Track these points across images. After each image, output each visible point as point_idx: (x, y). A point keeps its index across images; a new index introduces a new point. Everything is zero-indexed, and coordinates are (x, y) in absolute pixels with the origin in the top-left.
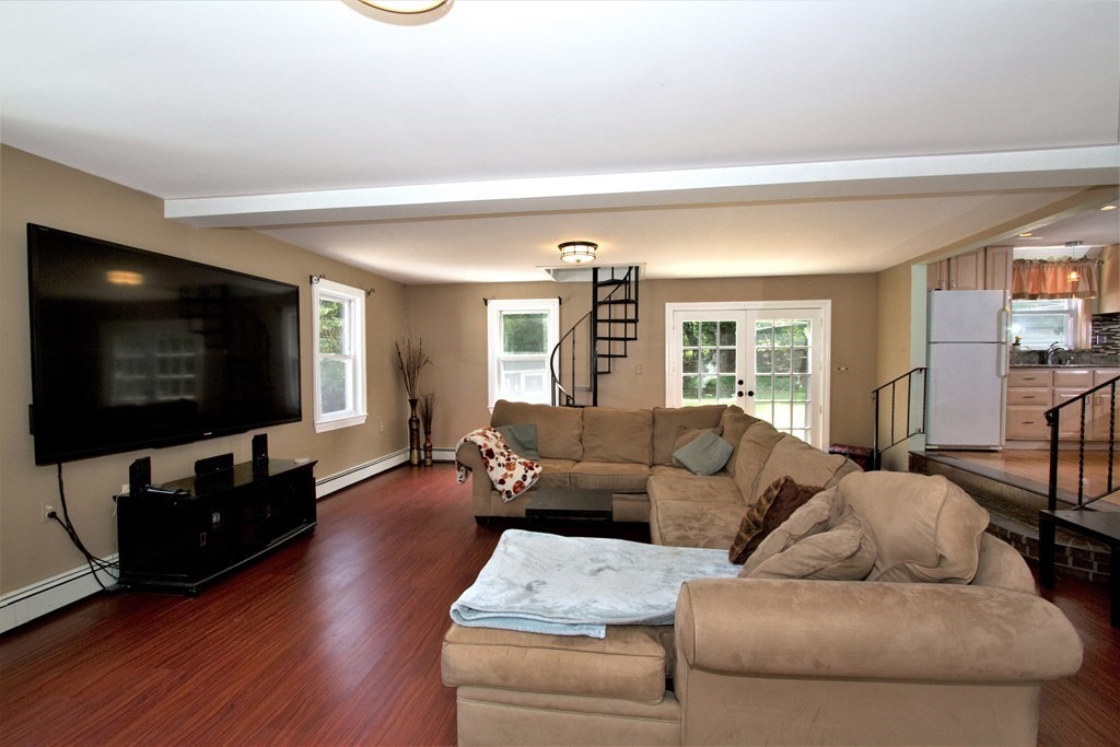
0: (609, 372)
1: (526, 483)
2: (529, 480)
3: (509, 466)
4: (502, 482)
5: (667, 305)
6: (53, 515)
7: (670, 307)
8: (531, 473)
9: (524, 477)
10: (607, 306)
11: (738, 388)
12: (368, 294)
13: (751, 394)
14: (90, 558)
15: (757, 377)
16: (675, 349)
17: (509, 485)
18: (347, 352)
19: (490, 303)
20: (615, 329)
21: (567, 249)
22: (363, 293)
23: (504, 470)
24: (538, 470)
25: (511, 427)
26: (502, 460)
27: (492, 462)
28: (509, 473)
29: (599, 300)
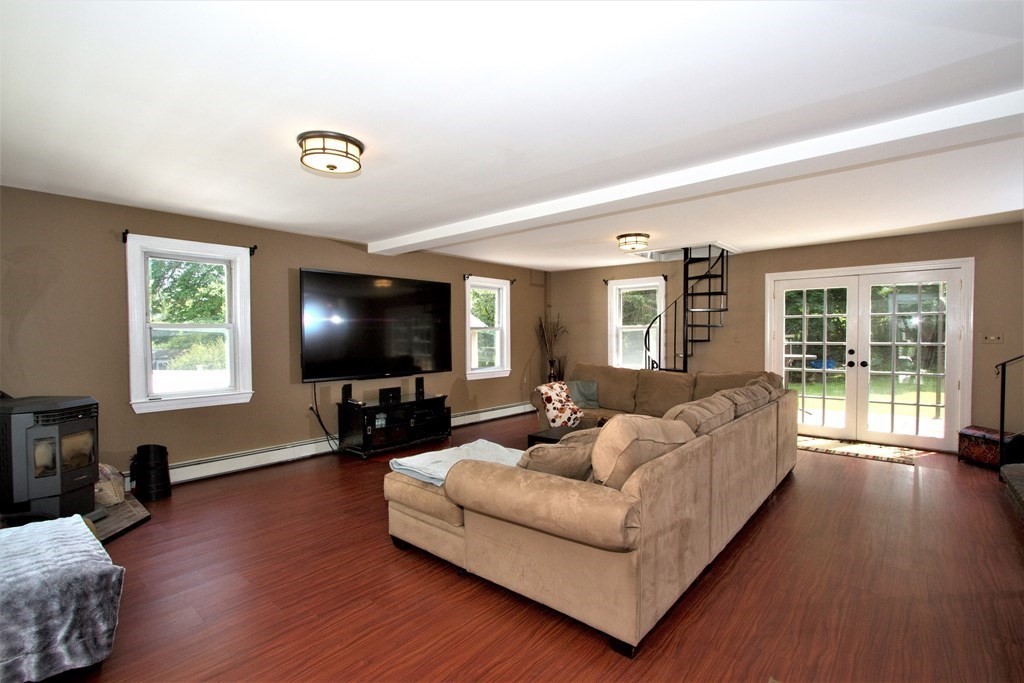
0: (709, 340)
1: (570, 424)
2: (572, 421)
3: (562, 410)
4: (554, 421)
5: (767, 275)
6: (311, 409)
7: (769, 278)
8: (574, 416)
9: (569, 419)
10: (707, 280)
11: (848, 358)
12: (512, 283)
13: (864, 364)
14: (327, 433)
15: (872, 346)
16: (775, 317)
17: (559, 423)
18: (496, 325)
19: (610, 283)
20: (715, 300)
21: (623, 240)
22: (508, 282)
23: (556, 412)
24: (579, 415)
25: (579, 382)
26: (559, 405)
27: (550, 406)
28: (560, 415)
29: (690, 276)
